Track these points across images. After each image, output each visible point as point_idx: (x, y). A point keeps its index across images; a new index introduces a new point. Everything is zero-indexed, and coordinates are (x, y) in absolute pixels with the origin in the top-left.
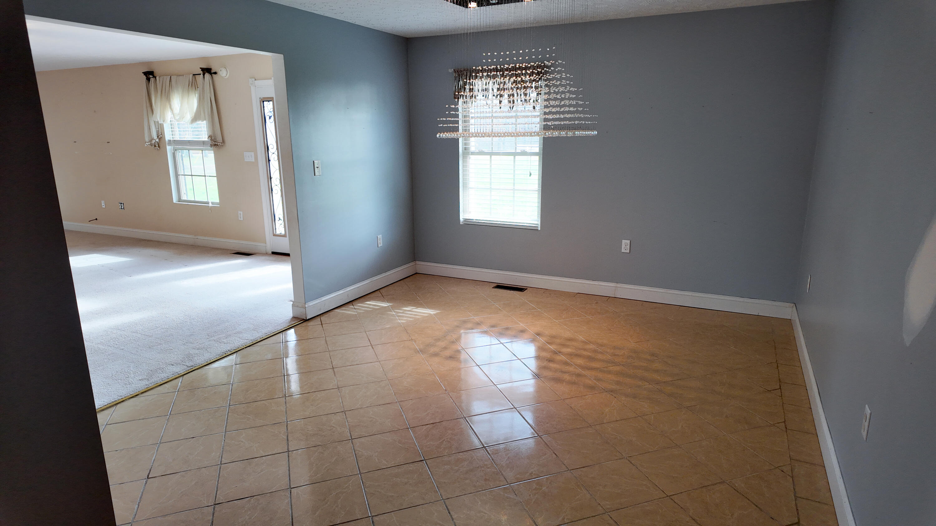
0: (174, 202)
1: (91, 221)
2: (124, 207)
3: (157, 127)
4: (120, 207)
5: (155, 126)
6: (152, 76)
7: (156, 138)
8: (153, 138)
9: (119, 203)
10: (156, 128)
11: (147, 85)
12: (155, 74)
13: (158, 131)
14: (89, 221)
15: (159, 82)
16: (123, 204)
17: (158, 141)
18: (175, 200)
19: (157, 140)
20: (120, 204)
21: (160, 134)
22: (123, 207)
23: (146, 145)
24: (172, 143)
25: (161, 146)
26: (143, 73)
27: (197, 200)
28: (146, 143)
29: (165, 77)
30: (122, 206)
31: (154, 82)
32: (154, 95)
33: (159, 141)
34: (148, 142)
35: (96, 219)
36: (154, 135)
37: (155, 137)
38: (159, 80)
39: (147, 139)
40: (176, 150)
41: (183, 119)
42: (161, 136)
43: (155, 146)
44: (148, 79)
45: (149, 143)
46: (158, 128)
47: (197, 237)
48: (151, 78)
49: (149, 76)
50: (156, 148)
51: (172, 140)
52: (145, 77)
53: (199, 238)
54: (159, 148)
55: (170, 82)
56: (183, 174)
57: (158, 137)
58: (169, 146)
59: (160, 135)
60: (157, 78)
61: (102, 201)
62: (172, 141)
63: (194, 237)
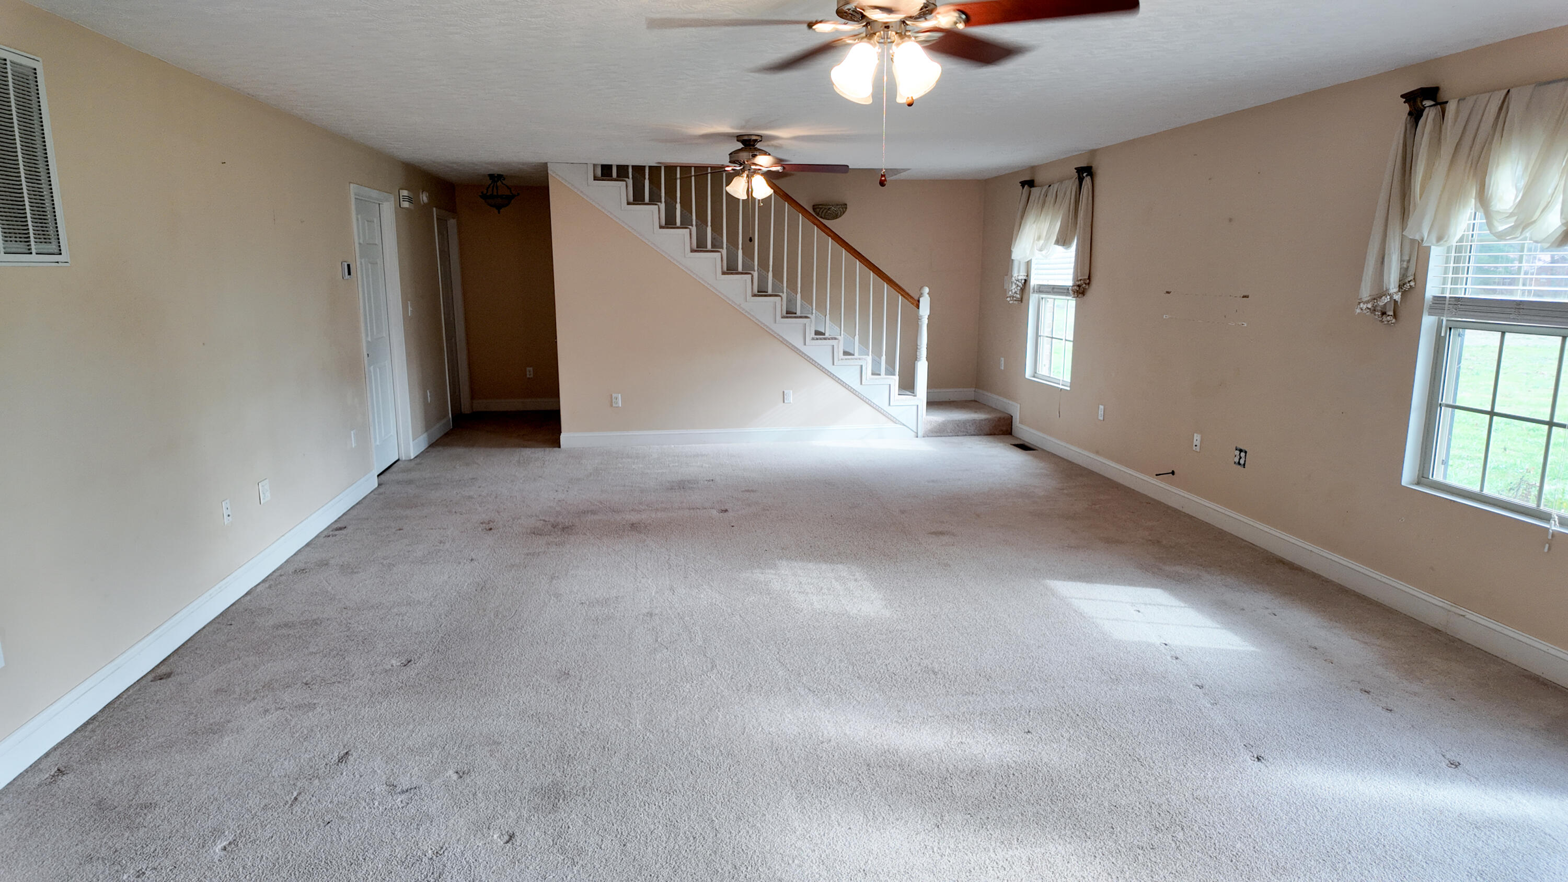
0: (1403, 483)
1: (1160, 475)
2: (1245, 461)
3: (1406, 258)
4: (1237, 460)
5: (1401, 255)
6: (1432, 103)
7: (1396, 290)
8: (1387, 290)
9: (1237, 450)
10: (1402, 261)
11: (1408, 131)
12: (1442, 96)
13: (1407, 269)
14: (1157, 475)
15: (1456, 120)
16: (1246, 452)
17: (1399, 301)
18: (1407, 476)
19: (1397, 297)
20: (1237, 453)
21: (1411, 278)
22: (1242, 462)
23: (1358, 311)
24: (1447, 306)
25: (1402, 313)
26: (1402, 96)
27: (1489, 491)
28: (1360, 303)
29: (1484, 98)
30: (1240, 458)
31: (1434, 120)
32: (1424, 162)
33: (1401, 299)
34: (1367, 302)
35: (1173, 473)
36: (1392, 280)
37: (1393, 288)
38: (1458, 112)
39: (1366, 292)
40: (1450, 329)
41: (1523, 229)
42: (1412, 284)
43: (1384, 313)
44: (1416, 115)
45: (1370, 306)
46: (1409, 261)
47: (1463, 613)
48: (1427, 109)
49: (1421, 102)
50: (1385, 318)
51: (1450, 297)
52: (1406, 108)
53: (1468, 616)
54: (1394, 321)
55: (1501, 108)
56: (1451, 403)
57: (1400, 287)
58: (1430, 314)
59: (1409, 282)
60: (1451, 107)
61: (1195, 435)
62: (1447, 302)
63: (1449, 607)
